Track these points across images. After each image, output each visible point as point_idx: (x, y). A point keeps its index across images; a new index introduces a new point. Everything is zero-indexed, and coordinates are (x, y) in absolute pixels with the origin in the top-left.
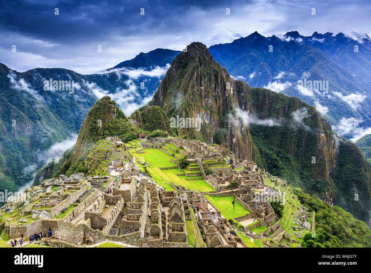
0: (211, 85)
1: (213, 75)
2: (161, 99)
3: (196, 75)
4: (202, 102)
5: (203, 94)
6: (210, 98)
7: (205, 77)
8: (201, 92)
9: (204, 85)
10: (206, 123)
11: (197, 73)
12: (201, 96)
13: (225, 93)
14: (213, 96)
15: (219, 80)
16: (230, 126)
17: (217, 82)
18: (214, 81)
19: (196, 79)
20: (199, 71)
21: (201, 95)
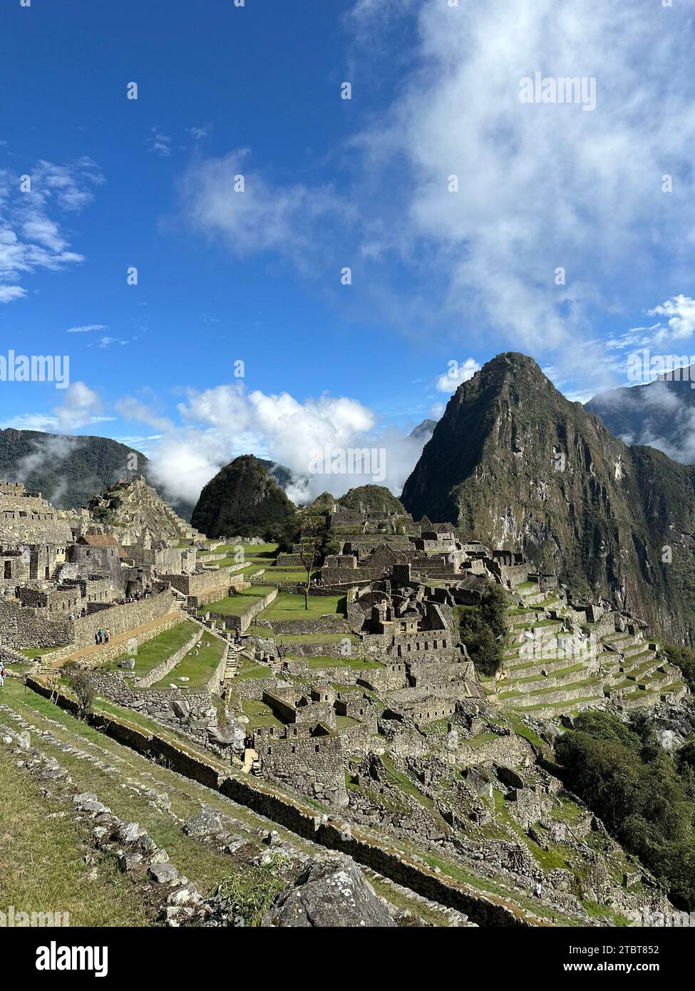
0: (543, 450)
1: (552, 426)
2: (422, 491)
3: (499, 423)
4: (518, 489)
5: (520, 468)
6: (543, 482)
7: (524, 429)
8: (514, 465)
9: (522, 449)
10: (531, 543)
11: (502, 420)
12: (515, 475)
13: (588, 469)
14: (551, 477)
15: (571, 437)
16: (606, 554)
17: (565, 442)
18: (556, 438)
19: (501, 434)
20: (508, 415)
21: (513, 471)
